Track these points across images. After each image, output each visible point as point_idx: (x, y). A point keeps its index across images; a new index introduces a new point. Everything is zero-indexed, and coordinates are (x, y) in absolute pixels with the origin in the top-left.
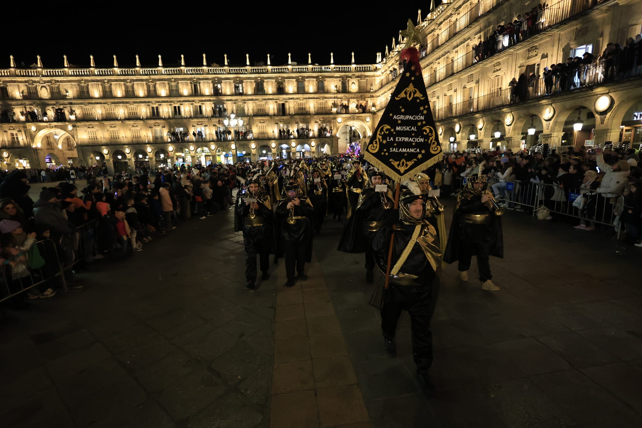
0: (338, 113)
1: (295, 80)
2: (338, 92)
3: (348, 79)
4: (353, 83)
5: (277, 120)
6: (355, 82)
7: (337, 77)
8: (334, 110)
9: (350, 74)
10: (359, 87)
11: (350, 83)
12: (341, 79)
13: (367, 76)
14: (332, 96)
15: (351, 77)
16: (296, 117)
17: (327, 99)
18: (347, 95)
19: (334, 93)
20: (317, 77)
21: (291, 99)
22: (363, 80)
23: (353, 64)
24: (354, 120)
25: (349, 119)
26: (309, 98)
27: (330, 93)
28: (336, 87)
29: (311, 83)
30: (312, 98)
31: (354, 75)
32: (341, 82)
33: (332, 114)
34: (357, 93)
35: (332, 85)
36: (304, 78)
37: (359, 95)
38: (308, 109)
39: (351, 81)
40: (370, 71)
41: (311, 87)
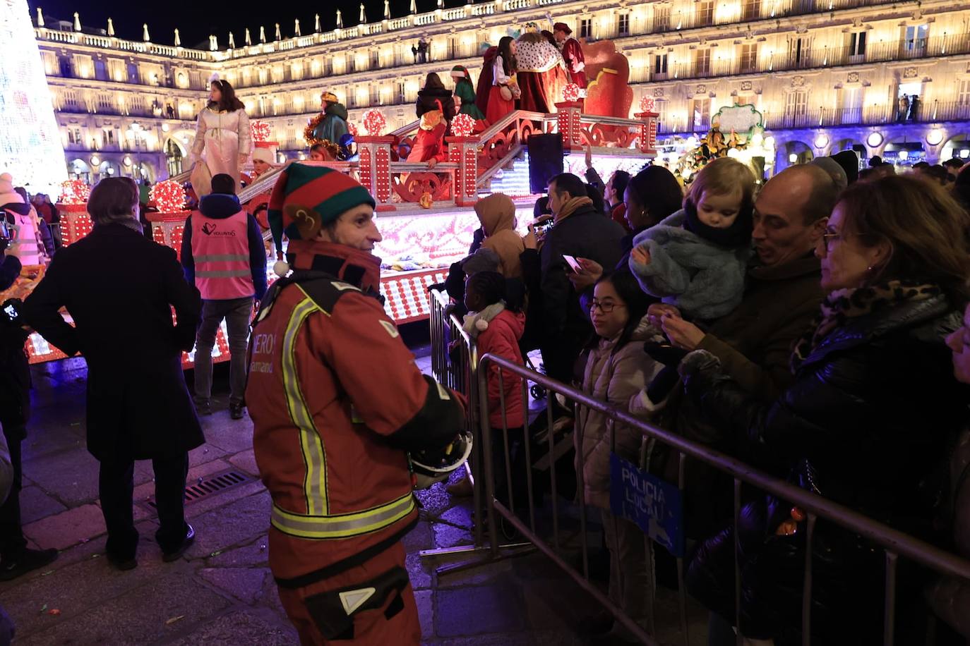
0: (163, 117)
1: (90, 57)
2: (161, 85)
3: (173, 67)
4: (180, 74)
5: (65, 119)
6: (183, 73)
7: (157, 62)
8: (157, 112)
9: (175, 61)
10: (191, 82)
11: (176, 74)
12: (162, 66)
13: (200, 67)
14: (153, 90)
15: (176, 65)
16: (96, 117)
17: (145, 94)
18: (173, 91)
19: (156, 86)
20: (126, 58)
21: (86, 87)
22: (194, 72)
23: (178, 46)
24: (187, 129)
25: (180, 126)
26: (116, 89)
27: (149, 85)
28: (156, 76)
29: (117, 66)
30: (120, 90)
31: (182, 63)
32: (163, 71)
33: (153, 117)
34: (188, 89)
35: (151, 73)
36: (105, 56)
37: (191, 93)
38: (115, 107)
39: (178, 70)
40: (202, 60)
41: (118, 71)
